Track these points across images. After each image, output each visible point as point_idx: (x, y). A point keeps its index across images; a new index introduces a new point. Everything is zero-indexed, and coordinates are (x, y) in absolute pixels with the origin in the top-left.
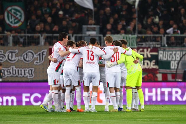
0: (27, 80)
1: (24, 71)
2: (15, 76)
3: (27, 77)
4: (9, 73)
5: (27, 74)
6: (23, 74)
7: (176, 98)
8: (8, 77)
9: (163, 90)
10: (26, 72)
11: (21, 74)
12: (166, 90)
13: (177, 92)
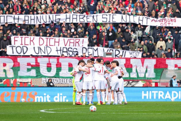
0: (68, 86)
1: (66, 80)
2: (61, 83)
3: (68, 83)
4: (57, 81)
5: (68, 82)
6: (66, 82)
7: (161, 97)
8: (56, 84)
9: (153, 92)
10: (67, 80)
11: (65, 82)
12: (155, 92)
13: (161, 94)
